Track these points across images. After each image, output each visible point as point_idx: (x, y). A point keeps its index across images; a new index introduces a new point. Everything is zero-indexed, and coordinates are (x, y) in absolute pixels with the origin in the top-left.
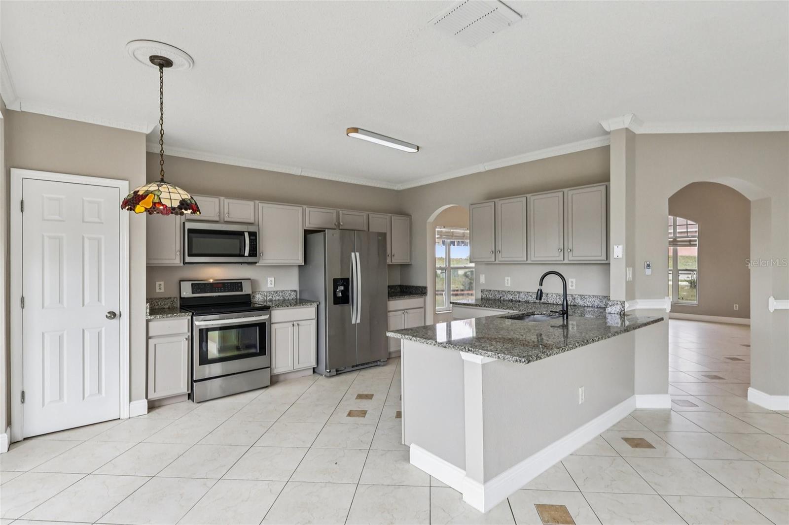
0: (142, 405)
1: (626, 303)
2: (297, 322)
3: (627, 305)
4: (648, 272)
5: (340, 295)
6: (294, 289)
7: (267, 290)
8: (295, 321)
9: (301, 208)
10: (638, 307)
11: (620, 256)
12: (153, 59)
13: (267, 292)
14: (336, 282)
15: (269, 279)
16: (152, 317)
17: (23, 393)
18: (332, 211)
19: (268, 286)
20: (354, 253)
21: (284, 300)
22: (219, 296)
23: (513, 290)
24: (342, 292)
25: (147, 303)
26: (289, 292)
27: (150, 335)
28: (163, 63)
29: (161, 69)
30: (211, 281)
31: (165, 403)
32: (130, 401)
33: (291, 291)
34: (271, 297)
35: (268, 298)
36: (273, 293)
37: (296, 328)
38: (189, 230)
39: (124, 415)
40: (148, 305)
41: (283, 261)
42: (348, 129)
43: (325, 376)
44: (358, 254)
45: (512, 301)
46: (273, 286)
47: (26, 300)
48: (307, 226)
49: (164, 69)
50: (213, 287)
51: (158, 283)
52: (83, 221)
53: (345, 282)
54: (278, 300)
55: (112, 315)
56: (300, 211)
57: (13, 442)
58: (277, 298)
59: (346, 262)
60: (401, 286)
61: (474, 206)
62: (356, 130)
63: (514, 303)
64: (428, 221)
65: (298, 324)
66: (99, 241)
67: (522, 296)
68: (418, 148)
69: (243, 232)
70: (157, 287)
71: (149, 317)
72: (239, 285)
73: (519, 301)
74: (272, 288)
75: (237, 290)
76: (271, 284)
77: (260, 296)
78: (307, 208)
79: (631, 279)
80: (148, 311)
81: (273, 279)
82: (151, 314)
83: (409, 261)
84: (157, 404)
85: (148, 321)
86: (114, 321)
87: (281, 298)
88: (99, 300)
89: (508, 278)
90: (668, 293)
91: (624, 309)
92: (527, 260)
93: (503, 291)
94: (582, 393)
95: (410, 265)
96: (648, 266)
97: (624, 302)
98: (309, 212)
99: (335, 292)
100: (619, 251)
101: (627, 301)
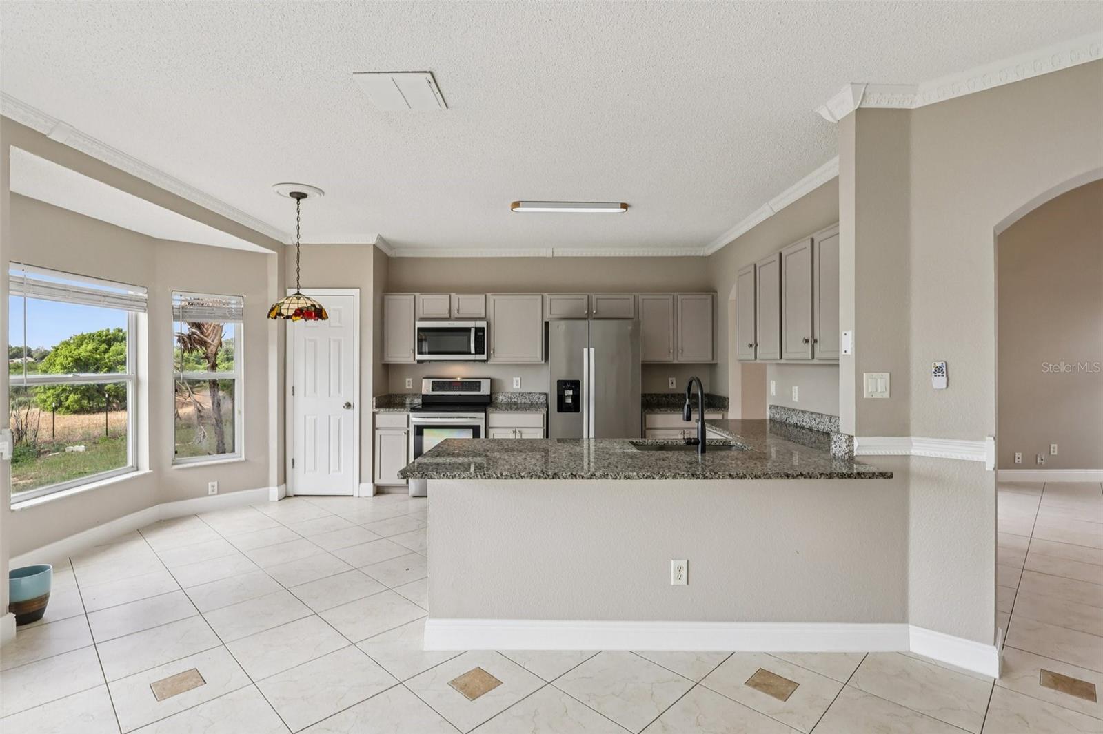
0: (368, 489)
1: (855, 439)
2: (519, 429)
3: (856, 442)
4: (940, 382)
5: (569, 401)
6: (547, 392)
7: (511, 391)
8: (517, 428)
9: (540, 296)
10: (914, 452)
11: (849, 353)
12: (292, 194)
13: (511, 393)
14: (561, 386)
15: (515, 379)
16: (377, 410)
17: (293, 460)
18: (582, 297)
19: (514, 387)
20: (587, 350)
21: (532, 404)
22: (460, 395)
23: (798, 408)
24: (572, 397)
25: (373, 396)
27: (377, 426)
28: (300, 196)
29: (298, 200)
30: (459, 379)
31: (391, 490)
32: (360, 482)
33: (540, 393)
34: (515, 400)
35: (513, 400)
36: (518, 395)
38: (419, 328)
39: (356, 494)
40: (374, 398)
41: (529, 359)
42: (511, 203)
44: (592, 350)
46: (519, 387)
47: (295, 389)
48: (547, 317)
49: (301, 200)
50: (452, 385)
51: (407, 380)
52: (330, 326)
53: (575, 385)
54: (525, 403)
55: (348, 405)
56: (539, 301)
57: (288, 495)
58: (523, 401)
59: (575, 360)
60: (708, 396)
61: (740, 273)
62: (517, 204)
63: (799, 429)
64: (730, 298)
65: (520, 432)
66: (340, 341)
67: (806, 418)
68: (625, 206)
69: (470, 328)
70: (407, 384)
71: (375, 410)
72: (478, 384)
73: (803, 428)
74: (518, 389)
75: (475, 390)
76: (517, 385)
77: (503, 398)
78: (548, 296)
79: (887, 396)
80: (374, 404)
81: (519, 379)
82: (376, 407)
83: (710, 357)
84: (386, 490)
85: (374, 414)
86: (350, 411)
87: (528, 402)
88: (340, 392)
89: (795, 388)
90: (993, 430)
91: (851, 451)
92: (781, 358)
93: (789, 409)
94: (679, 569)
95: (715, 364)
96: (938, 370)
97: (851, 437)
98: (551, 300)
99: (561, 398)
100: (847, 343)
101: (856, 436)
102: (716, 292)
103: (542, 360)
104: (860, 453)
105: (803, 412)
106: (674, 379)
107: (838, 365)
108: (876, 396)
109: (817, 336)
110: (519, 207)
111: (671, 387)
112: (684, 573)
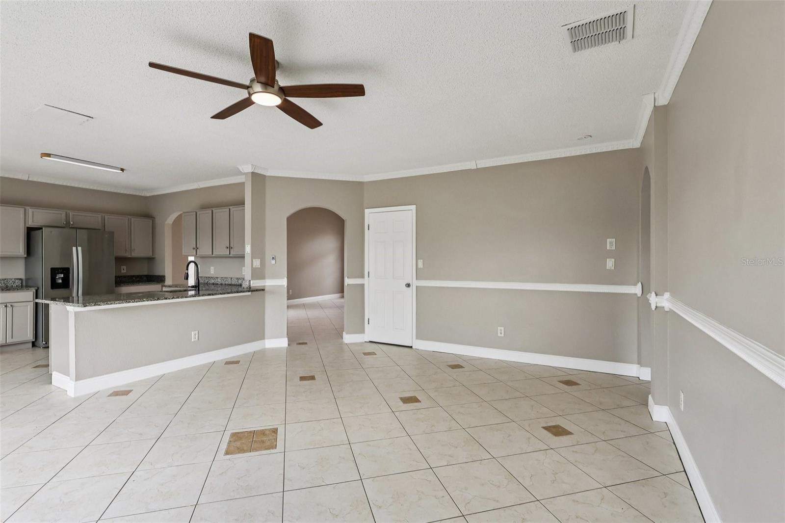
1: (251, 281)
2: (11, 304)
4: (273, 262)
5: (60, 281)
6: (19, 278)
8: (9, 303)
9: (23, 209)
10: (267, 284)
11: (249, 252)
14: (54, 271)
18: (61, 212)
20: (75, 248)
21: (7, 287)
23: (215, 277)
24: (62, 279)
26: (13, 280)
33: (15, 279)
37: (9, 309)
42: (42, 153)
43: (43, 348)
44: (80, 249)
45: (213, 284)
48: (30, 224)
53: (66, 271)
56: (21, 212)
60: (147, 276)
61: (185, 214)
62: (49, 155)
64: (166, 223)
65: (11, 306)
67: (219, 280)
68: (122, 170)
73: (217, 284)
78: (30, 209)
79: (259, 266)
83: (151, 255)
89: (212, 268)
90: (286, 276)
91: (250, 285)
92: (212, 254)
93: (209, 277)
94: (195, 335)
95: (153, 258)
96: (273, 258)
97: (250, 281)
98: (33, 212)
99: (53, 279)
100: (248, 249)
101: (252, 280)
102: (154, 218)
103: (25, 254)
104: (253, 285)
105: (217, 278)
106: (125, 267)
107: (244, 257)
108: (257, 267)
109: (232, 245)
110: (50, 157)
111: (122, 271)
112: (197, 336)
